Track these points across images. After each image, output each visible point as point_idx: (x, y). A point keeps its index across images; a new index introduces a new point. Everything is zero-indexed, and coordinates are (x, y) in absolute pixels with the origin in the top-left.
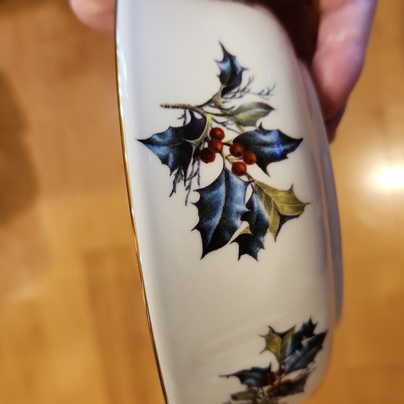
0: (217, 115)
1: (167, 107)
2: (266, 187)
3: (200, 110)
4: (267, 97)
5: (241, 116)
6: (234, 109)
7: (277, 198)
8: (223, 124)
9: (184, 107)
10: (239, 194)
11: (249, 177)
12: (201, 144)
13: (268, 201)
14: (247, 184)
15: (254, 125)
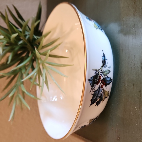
0: (101, 72)
1: (93, 70)
2: (105, 91)
3: (98, 71)
4: (110, 68)
5: (105, 73)
6: (104, 71)
7: (106, 93)
8: (101, 75)
9: (96, 70)
10: (100, 92)
11: (103, 88)
12: (97, 80)
13: (104, 94)
14: (102, 90)
15: (107, 76)
